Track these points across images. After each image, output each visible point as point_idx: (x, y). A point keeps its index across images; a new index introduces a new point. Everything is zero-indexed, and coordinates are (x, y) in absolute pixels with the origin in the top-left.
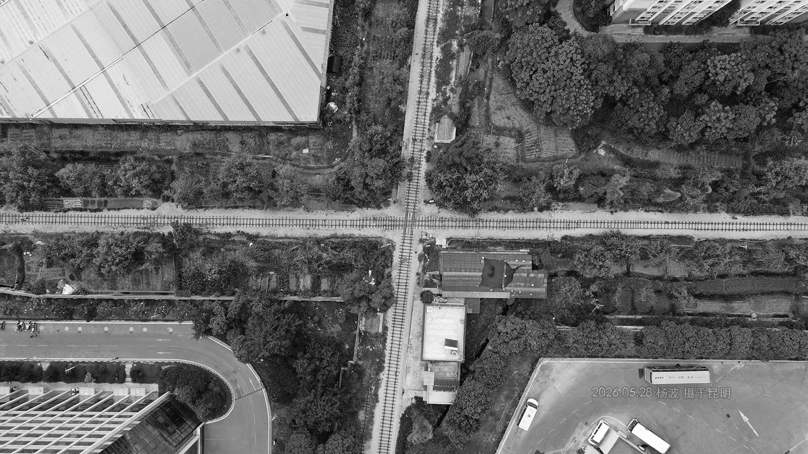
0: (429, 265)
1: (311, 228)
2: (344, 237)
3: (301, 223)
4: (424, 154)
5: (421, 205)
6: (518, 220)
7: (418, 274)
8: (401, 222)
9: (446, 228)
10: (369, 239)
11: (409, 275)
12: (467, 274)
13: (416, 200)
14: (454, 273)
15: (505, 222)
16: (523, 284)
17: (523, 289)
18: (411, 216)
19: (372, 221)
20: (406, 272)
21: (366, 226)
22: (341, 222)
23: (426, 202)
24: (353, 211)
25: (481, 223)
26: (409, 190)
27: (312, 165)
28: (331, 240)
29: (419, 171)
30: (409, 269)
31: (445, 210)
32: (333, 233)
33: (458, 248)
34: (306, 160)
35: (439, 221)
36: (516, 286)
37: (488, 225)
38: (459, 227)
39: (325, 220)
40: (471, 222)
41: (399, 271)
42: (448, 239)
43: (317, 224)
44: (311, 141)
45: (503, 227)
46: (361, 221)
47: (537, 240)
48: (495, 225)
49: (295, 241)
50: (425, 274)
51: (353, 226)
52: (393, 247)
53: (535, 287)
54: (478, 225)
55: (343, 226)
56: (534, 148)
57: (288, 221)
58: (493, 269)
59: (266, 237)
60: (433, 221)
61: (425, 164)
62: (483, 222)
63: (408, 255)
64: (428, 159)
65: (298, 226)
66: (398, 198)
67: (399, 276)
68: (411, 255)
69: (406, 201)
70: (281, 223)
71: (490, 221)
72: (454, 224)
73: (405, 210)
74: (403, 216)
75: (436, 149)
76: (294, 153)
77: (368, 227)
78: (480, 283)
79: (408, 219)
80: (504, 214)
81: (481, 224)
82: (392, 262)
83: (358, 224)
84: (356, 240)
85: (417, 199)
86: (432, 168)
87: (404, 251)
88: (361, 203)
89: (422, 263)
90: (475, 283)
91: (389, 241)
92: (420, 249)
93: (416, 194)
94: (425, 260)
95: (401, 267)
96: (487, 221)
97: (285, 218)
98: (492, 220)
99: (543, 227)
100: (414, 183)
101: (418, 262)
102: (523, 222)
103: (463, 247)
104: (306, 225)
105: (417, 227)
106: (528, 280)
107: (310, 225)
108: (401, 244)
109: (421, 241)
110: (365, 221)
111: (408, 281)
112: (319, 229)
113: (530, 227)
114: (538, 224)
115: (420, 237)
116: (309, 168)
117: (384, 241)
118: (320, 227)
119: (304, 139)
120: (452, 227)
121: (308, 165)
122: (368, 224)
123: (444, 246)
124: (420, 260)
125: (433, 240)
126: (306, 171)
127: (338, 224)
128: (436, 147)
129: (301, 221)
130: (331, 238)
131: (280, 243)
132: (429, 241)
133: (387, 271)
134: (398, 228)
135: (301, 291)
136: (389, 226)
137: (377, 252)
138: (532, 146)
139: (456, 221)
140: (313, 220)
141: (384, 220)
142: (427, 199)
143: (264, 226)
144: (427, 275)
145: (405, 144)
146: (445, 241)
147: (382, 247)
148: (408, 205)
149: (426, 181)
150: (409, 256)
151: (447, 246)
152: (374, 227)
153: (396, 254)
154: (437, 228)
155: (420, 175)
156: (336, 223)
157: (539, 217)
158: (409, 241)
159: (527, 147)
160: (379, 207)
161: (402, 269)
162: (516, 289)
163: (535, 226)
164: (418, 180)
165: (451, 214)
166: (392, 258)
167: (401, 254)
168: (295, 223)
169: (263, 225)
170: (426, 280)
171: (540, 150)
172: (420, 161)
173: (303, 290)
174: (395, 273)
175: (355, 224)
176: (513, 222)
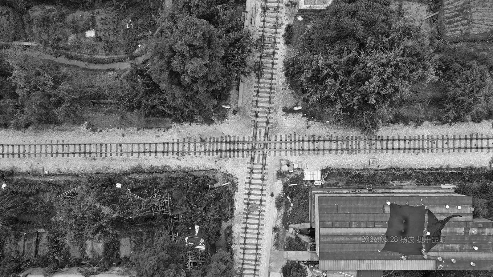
0: (293, 213)
1: (99, 158)
2: (153, 170)
3: (82, 151)
4: (282, 30)
5: (279, 116)
6: (440, 137)
7: (275, 229)
8: (246, 145)
9: (321, 152)
10: (194, 174)
11: (262, 232)
12: (362, 230)
13: (269, 108)
14: (338, 231)
15: (419, 140)
16: (457, 246)
17: (459, 255)
18: (263, 134)
19: (197, 145)
20: (256, 227)
21: (189, 152)
22: (147, 147)
23: (288, 111)
24: (168, 129)
25: (378, 142)
26: (258, 92)
27: (101, 56)
28: (133, 176)
29: (273, 59)
30: (262, 222)
31: (317, 123)
32: (135, 164)
33: (340, 184)
34: (92, 48)
35: (309, 141)
36: (447, 250)
37: (390, 146)
38: (342, 150)
39: (121, 145)
40: (362, 143)
41: (244, 226)
42: (324, 171)
43: (108, 151)
44: (98, 18)
45: (415, 149)
46: (181, 145)
47: (471, 168)
48: (402, 146)
49: (75, 179)
50: (287, 228)
51: (168, 152)
52: (234, 185)
53: (480, 251)
54: (373, 147)
55: (150, 152)
56: (459, 18)
57: (60, 147)
58: (406, 222)
59: (27, 173)
60: (299, 141)
61: (284, 47)
62: (381, 141)
63: (259, 198)
64: (289, 39)
65: (77, 155)
66: (240, 105)
67: (246, 233)
68: (264, 198)
69: (254, 109)
70: (49, 150)
71: (393, 140)
72: (334, 145)
73: (253, 124)
74: (248, 136)
75: (300, 22)
76: (72, 37)
77: (192, 154)
78: (383, 245)
79: (258, 139)
80: (416, 127)
81: (378, 145)
82: (232, 210)
83: (176, 150)
84: (174, 175)
85: (271, 105)
86: (294, 54)
87: (252, 192)
88: (178, 115)
89: (283, 210)
90: (376, 245)
91: (228, 176)
92: (278, 187)
93: (270, 97)
94: (287, 205)
95: (247, 218)
96: (388, 140)
97: (55, 142)
98: (396, 138)
99: (482, 148)
100: (265, 80)
101: (276, 209)
102: (448, 139)
103: (349, 183)
104: (90, 153)
105: (272, 153)
106: (466, 238)
107: (96, 153)
108: (248, 181)
109: (280, 175)
110: (186, 145)
111: (260, 242)
112: (112, 160)
113: (460, 148)
114: (474, 142)
115: (278, 169)
116: (97, 62)
117: (219, 176)
118: (114, 155)
119: (87, 14)
120: (330, 150)
121: (94, 56)
122: (192, 149)
123: (318, 183)
124: (278, 207)
125: (299, 173)
126: (93, 66)
127: (142, 149)
128: (300, 19)
129: (82, 146)
130: (133, 173)
131: (50, 184)
132: (293, 175)
133: (225, 225)
134: (240, 154)
135: (87, 258)
136: (226, 151)
137: (208, 196)
138: (456, 16)
139: (337, 140)
140: (101, 145)
141: (217, 142)
142: (288, 105)
143: (22, 156)
144: (291, 230)
145: (249, 17)
146: (319, 173)
147: (216, 186)
148: (257, 117)
149: (286, 75)
150: (261, 201)
151: (324, 182)
152: (203, 154)
153: (240, 198)
154: (306, 152)
155: (275, 66)
156: (139, 148)
157: (475, 131)
158: (260, 176)
159: (447, 18)
160: (209, 121)
161: (249, 221)
162: (447, 255)
163: (468, 146)
164: (272, 74)
165: (328, 130)
166: (232, 205)
167: (246, 197)
168: (71, 150)
169: (19, 154)
170: (289, 239)
171: (469, 22)
172: (275, 43)
173: (91, 257)
174: (237, 229)
175: (170, 150)
176: (433, 139)
